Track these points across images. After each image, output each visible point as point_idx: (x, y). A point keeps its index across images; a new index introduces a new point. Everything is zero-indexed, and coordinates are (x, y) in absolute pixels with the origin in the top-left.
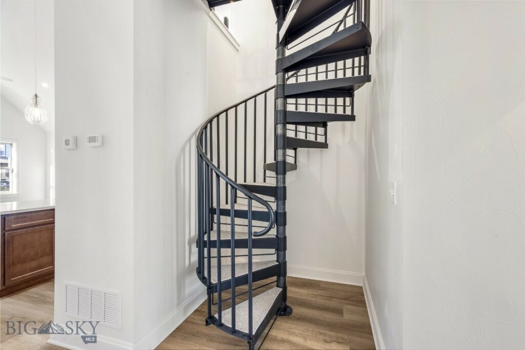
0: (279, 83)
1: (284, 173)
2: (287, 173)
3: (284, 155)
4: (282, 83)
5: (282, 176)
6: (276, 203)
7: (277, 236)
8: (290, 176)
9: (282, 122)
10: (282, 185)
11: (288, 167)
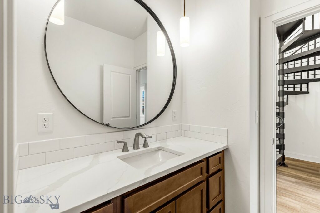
0: (281, 69)
1: (283, 106)
2: (285, 106)
3: (283, 99)
4: (282, 69)
5: (282, 108)
6: (278, 119)
7: (279, 133)
8: (286, 107)
9: (282, 85)
10: (282, 112)
11: (285, 104)
